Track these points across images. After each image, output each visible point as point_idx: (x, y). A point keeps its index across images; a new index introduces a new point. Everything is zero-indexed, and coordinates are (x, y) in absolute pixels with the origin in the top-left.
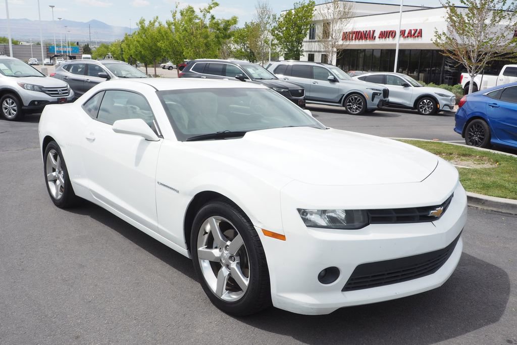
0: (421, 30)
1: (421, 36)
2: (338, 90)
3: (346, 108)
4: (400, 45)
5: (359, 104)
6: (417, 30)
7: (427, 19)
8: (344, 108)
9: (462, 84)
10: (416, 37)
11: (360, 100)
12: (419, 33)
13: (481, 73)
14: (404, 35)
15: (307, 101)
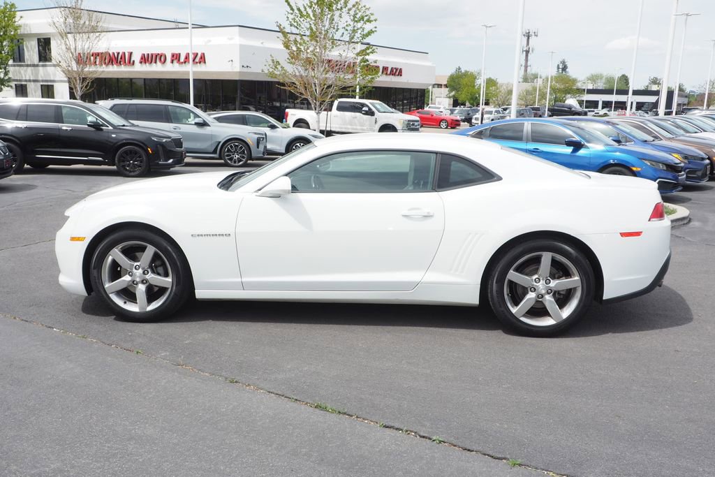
0: (204, 54)
1: (205, 62)
2: (211, 137)
3: (225, 160)
4: (194, 73)
5: (241, 153)
6: (197, 54)
7: (210, 41)
8: (223, 161)
9: (288, 122)
10: (197, 63)
11: (241, 148)
12: (201, 58)
13: (325, 110)
14: (179, 60)
15: (187, 154)
